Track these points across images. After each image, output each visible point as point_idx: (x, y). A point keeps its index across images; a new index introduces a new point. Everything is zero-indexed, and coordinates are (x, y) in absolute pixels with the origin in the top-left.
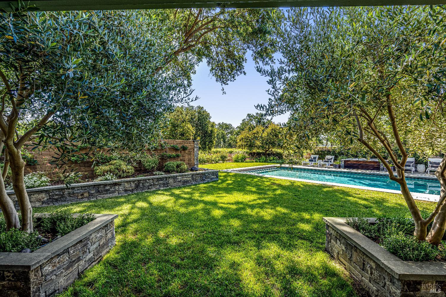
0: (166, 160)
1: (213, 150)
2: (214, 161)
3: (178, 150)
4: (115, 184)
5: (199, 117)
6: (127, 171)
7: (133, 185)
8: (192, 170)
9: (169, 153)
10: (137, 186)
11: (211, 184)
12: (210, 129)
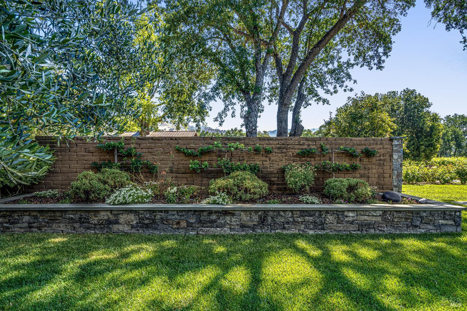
0: (330, 174)
1: (435, 159)
2: (438, 179)
3: (356, 156)
4: (226, 213)
5: (406, 107)
6: (252, 191)
7: (256, 218)
8: (384, 199)
9: (335, 162)
10: (262, 221)
11: (440, 244)
12: (429, 124)
